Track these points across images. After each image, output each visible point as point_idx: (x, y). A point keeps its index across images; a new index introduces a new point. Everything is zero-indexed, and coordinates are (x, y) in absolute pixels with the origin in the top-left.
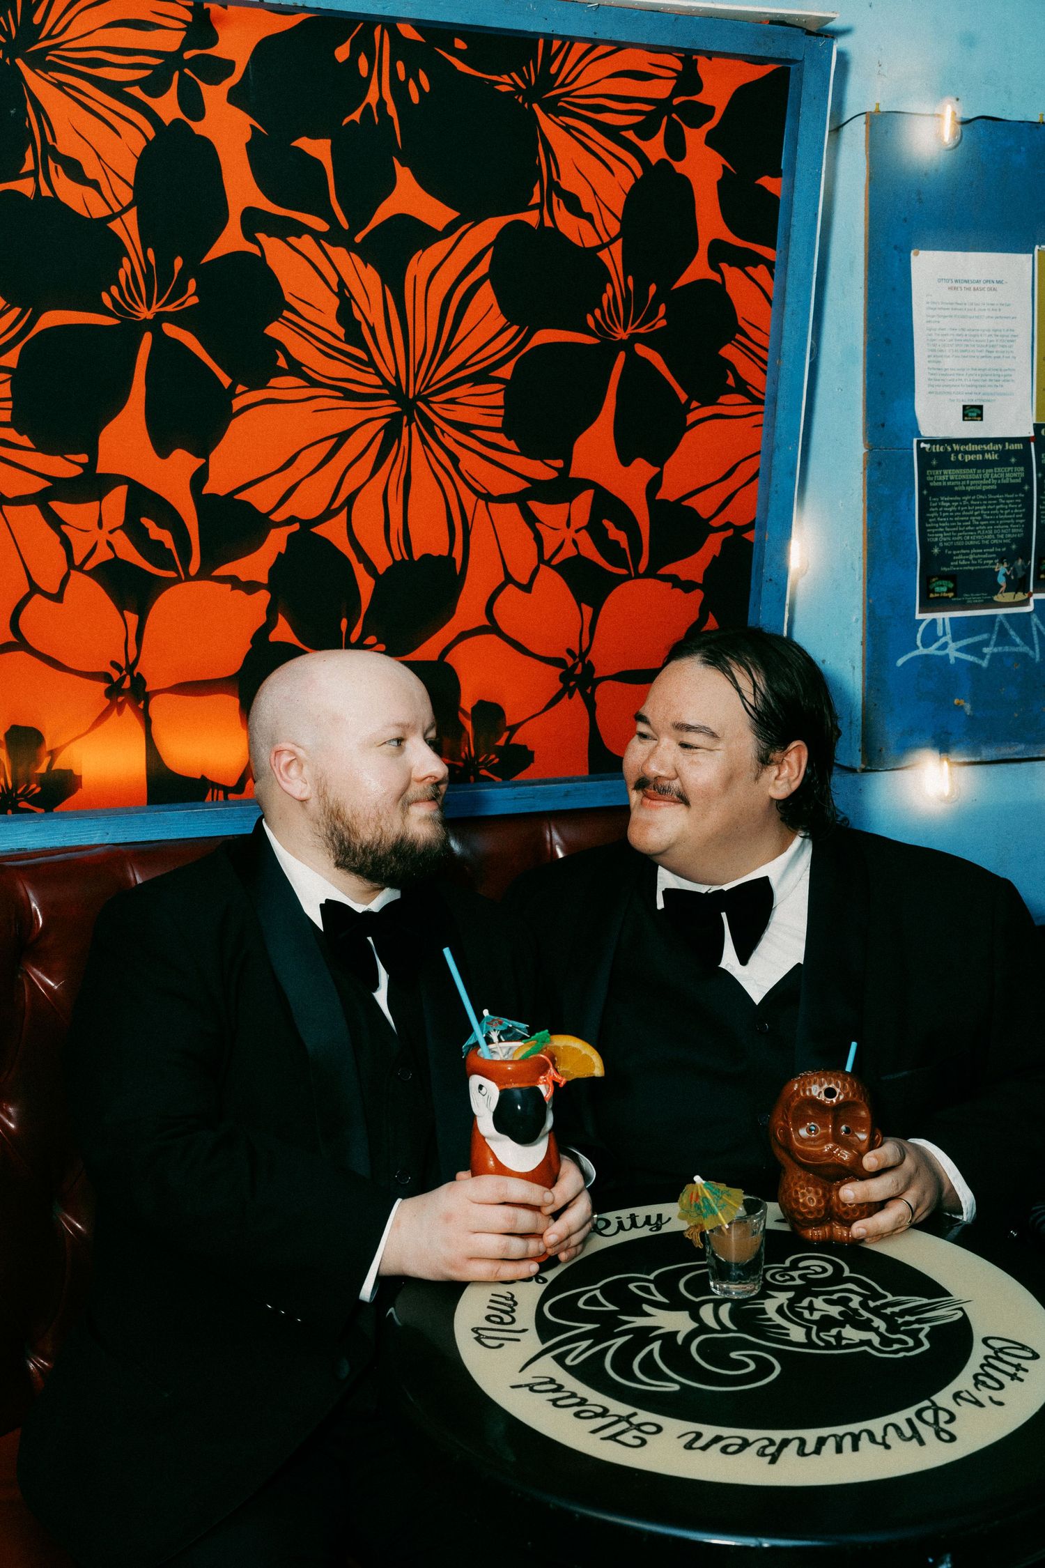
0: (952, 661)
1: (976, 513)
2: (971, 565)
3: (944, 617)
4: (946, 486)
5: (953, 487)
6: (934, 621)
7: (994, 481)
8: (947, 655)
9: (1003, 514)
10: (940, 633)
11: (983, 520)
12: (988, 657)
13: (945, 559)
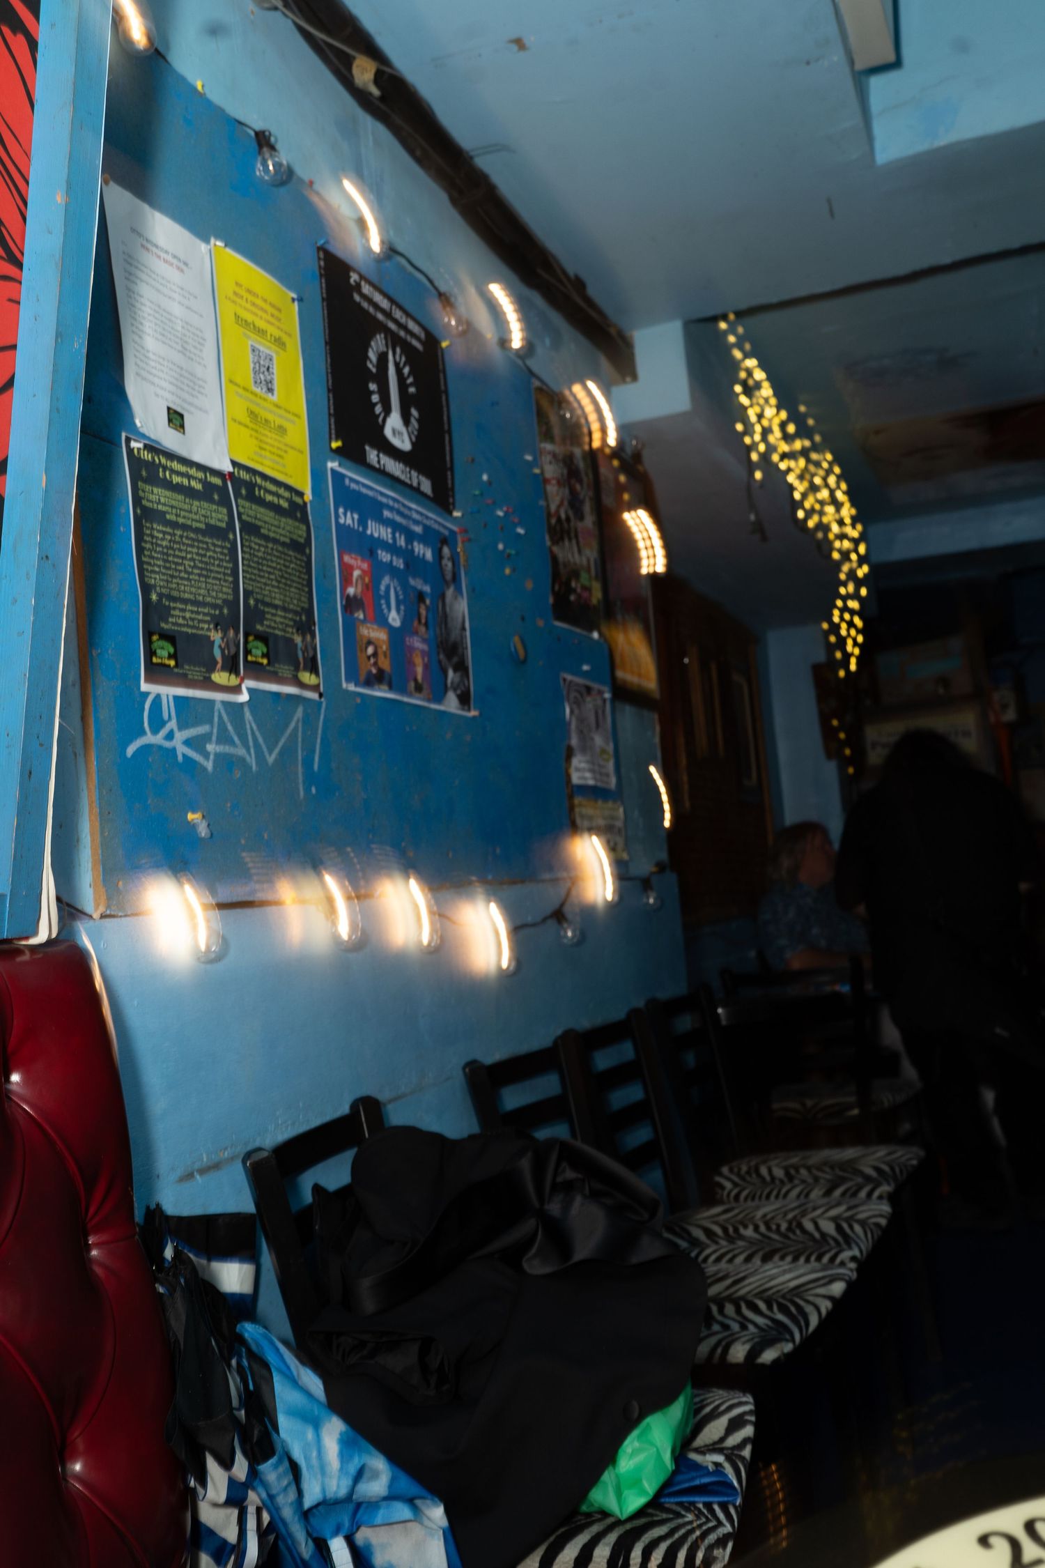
0: (180, 758)
1: (189, 556)
2: (188, 626)
3: (168, 692)
4: (157, 511)
5: (164, 513)
6: (158, 697)
7: (202, 519)
8: (174, 749)
9: (213, 565)
10: (166, 716)
11: (195, 567)
12: (212, 757)
13: (165, 613)
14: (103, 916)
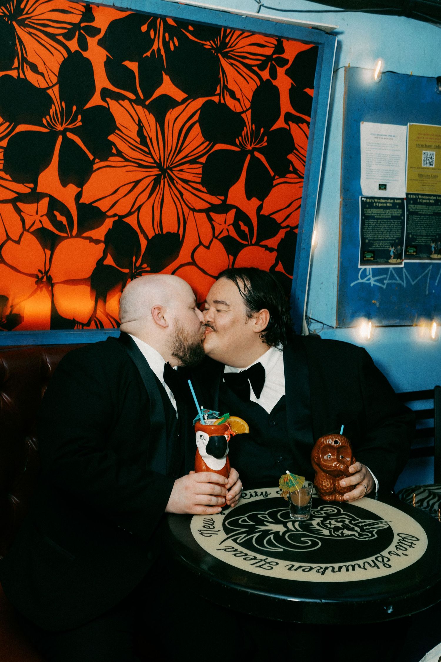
0: (372, 285)
1: (383, 227)
2: (380, 247)
3: (369, 267)
4: (372, 216)
5: (374, 216)
6: (365, 269)
7: (390, 215)
8: (370, 283)
9: (393, 228)
10: (368, 273)
11: (385, 230)
12: (386, 284)
13: (370, 244)
14: (336, 328)
